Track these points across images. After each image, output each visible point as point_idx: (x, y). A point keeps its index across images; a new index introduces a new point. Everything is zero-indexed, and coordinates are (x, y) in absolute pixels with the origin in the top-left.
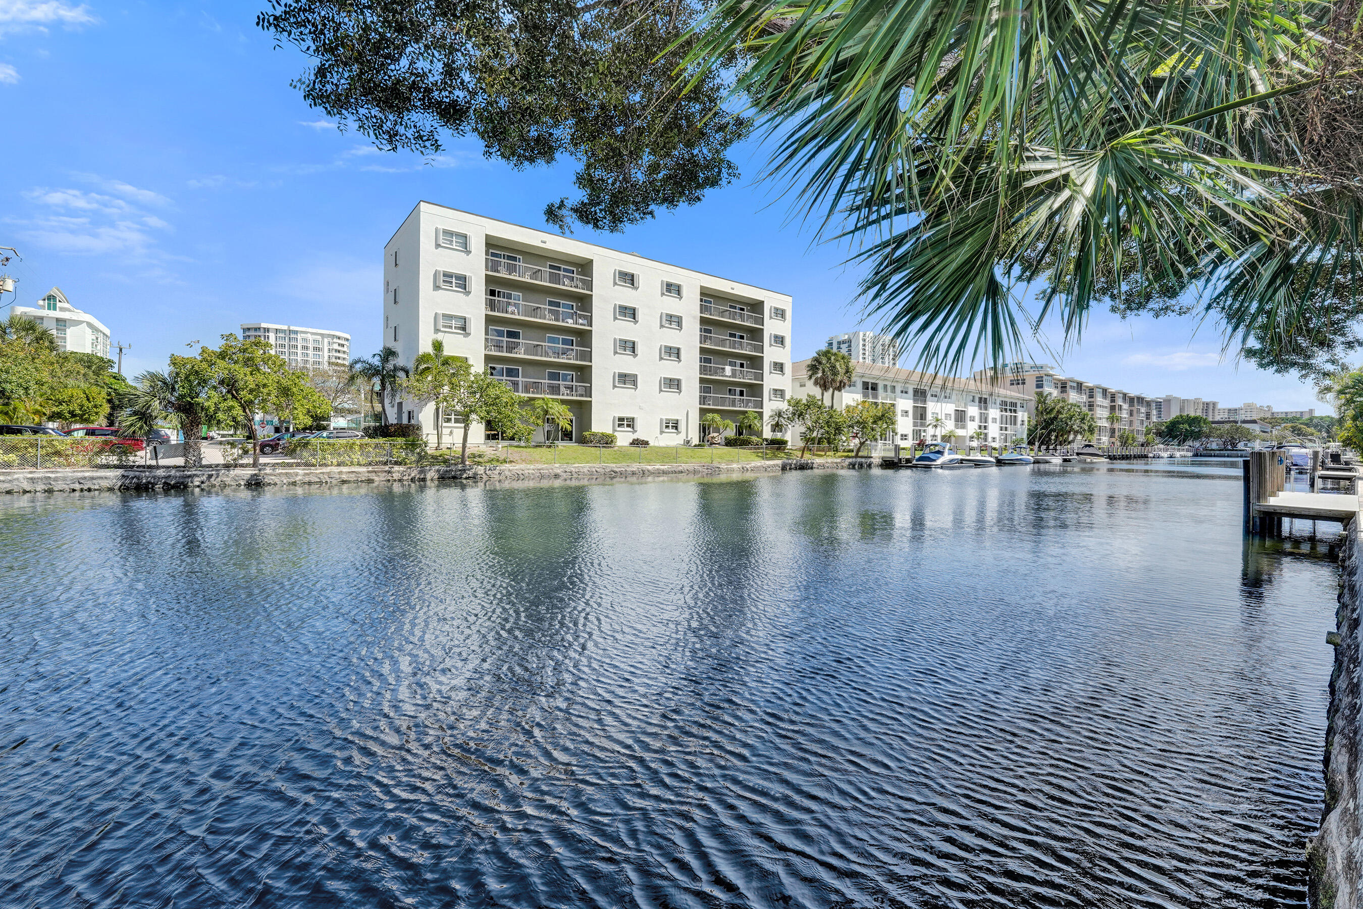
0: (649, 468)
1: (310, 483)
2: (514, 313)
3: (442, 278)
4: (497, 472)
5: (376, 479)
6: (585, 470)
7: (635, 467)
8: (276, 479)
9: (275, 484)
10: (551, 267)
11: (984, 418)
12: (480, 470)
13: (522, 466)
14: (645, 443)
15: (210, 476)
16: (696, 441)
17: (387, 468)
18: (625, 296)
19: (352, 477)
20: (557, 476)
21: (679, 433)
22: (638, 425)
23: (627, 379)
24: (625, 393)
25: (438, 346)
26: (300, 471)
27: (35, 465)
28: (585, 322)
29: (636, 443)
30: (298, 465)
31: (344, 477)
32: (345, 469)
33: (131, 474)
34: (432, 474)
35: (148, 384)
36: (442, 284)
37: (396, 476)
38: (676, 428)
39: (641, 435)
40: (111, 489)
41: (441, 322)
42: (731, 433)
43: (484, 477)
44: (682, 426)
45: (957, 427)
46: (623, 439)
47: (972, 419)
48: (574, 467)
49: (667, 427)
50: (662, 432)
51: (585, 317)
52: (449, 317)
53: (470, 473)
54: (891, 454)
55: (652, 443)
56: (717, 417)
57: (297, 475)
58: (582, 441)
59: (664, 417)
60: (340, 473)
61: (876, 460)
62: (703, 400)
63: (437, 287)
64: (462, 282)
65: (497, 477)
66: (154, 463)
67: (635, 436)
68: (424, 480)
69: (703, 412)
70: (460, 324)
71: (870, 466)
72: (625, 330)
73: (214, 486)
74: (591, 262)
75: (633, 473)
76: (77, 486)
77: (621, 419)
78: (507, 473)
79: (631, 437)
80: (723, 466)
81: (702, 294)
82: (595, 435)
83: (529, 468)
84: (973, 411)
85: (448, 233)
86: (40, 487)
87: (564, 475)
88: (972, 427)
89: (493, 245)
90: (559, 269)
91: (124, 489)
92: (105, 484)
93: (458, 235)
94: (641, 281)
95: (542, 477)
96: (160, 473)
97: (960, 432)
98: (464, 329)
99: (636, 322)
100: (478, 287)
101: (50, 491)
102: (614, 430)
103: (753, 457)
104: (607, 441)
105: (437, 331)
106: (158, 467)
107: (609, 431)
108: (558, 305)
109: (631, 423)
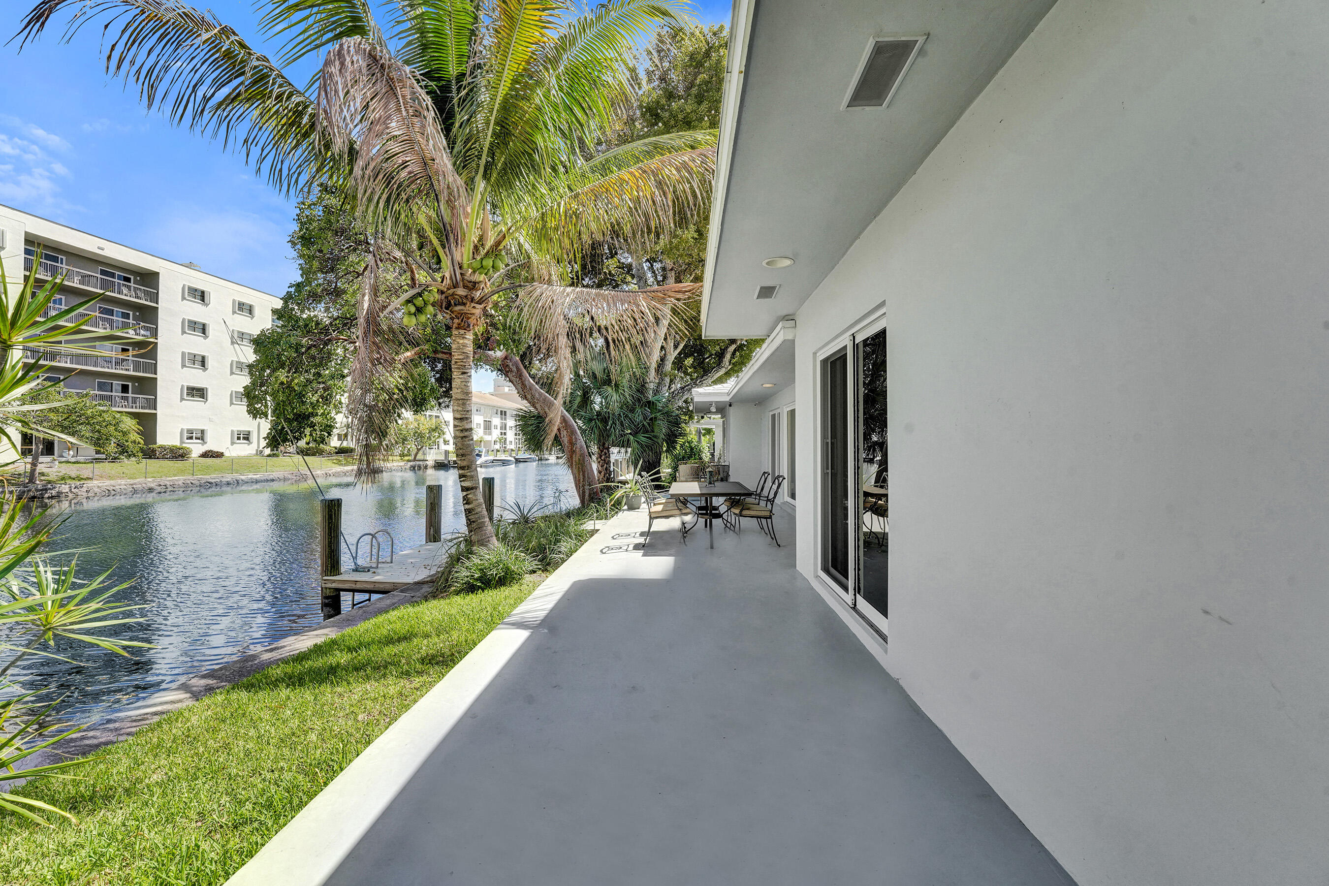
0: (243, 477)
4: (84, 489)
6: (180, 483)
7: (228, 477)
10: (103, 272)
11: (504, 427)
12: (65, 488)
13: (112, 482)
14: (219, 455)
16: (267, 450)
18: (195, 311)
20: (151, 490)
21: (250, 443)
22: (208, 437)
23: (198, 393)
24: (195, 405)
28: (148, 333)
29: (209, 454)
38: (248, 439)
39: (212, 445)
43: (71, 496)
44: (253, 438)
45: (485, 433)
46: (194, 451)
47: (496, 427)
49: (239, 438)
50: (233, 443)
53: (54, 492)
54: (441, 458)
55: (227, 454)
58: (150, 454)
59: (235, 429)
61: (431, 463)
65: (85, 495)
67: (206, 448)
71: (426, 467)
72: (195, 344)
74: (156, 274)
75: (228, 484)
77: (190, 432)
78: (96, 490)
79: (202, 449)
82: (161, 447)
83: (122, 483)
84: (496, 421)
87: (159, 489)
88: (496, 434)
89: (34, 244)
90: (113, 275)
94: (213, 298)
95: (135, 492)
97: (487, 438)
99: (206, 337)
102: (182, 442)
103: (330, 464)
104: (178, 454)
107: (177, 443)
108: (111, 313)
109: (201, 436)
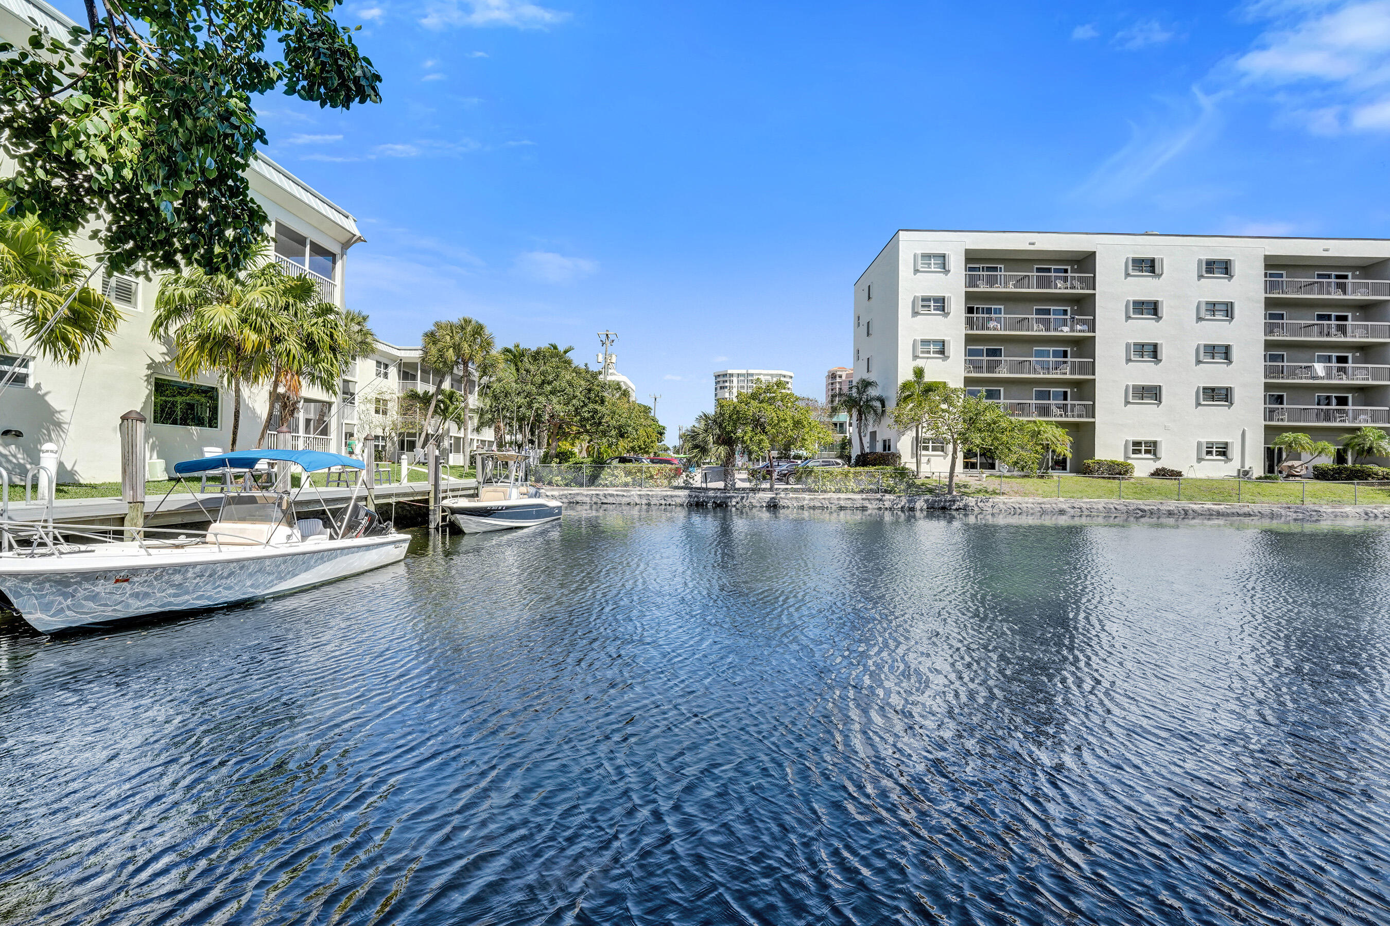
0: (1195, 507)
1: (814, 508)
2: (996, 328)
3: (920, 303)
4: (990, 504)
5: (870, 506)
6: (1100, 506)
7: (1172, 505)
8: (788, 503)
9: (788, 507)
10: (1039, 270)
12: (971, 501)
13: (1019, 499)
14: (1177, 474)
15: (743, 498)
16: (1258, 470)
17: (879, 496)
18: (1143, 288)
19: (849, 504)
20: (1062, 512)
21: (1228, 460)
22: (1163, 451)
23: (1146, 393)
24: (1144, 410)
25: (919, 373)
26: (807, 496)
27: (640, 485)
28: (1085, 327)
29: (1160, 473)
30: (803, 490)
31: (842, 503)
32: (843, 496)
33: (694, 494)
34: (920, 504)
35: (703, 423)
36: (920, 310)
37: (888, 504)
38: (1224, 454)
39: (1166, 462)
40: (682, 505)
41: (919, 348)
42: (1327, 461)
43: (976, 509)
44: (1235, 452)
46: (1142, 467)
48: (1084, 503)
49: (1209, 453)
50: (1200, 460)
51: (1083, 322)
52: (925, 342)
53: (961, 504)
55: (1186, 474)
56: (1303, 438)
57: (804, 499)
58: (1082, 469)
59: (1204, 440)
60: (839, 499)
62: (1270, 414)
63: (915, 313)
64: (941, 304)
65: (990, 510)
66: (704, 485)
67: (1159, 465)
68: (912, 509)
69: (1270, 431)
70: (938, 348)
72: (1143, 330)
73: (744, 506)
74: (1092, 255)
75: (1170, 514)
76: (663, 502)
77: (1137, 444)
78: (1001, 506)
79: (1153, 466)
80: (1326, 509)
81: (1267, 267)
82: (1099, 463)
83: (1028, 502)
85: (927, 256)
86: (644, 501)
89: (973, 258)
90: (1049, 270)
91: (690, 505)
92: (679, 501)
93: (936, 256)
94: (1167, 267)
95: (1043, 512)
96: (711, 494)
98: (942, 352)
99: (1159, 319)
100: (957, 306)
101: (649, 505)
102: (1127, 457)
103: (1380, 496)
104: (1117, 471)
105: (915, 357)
106: (707, 489)
107: (1120, 459)
108: (1048, 312)
109: (1152, 448)
